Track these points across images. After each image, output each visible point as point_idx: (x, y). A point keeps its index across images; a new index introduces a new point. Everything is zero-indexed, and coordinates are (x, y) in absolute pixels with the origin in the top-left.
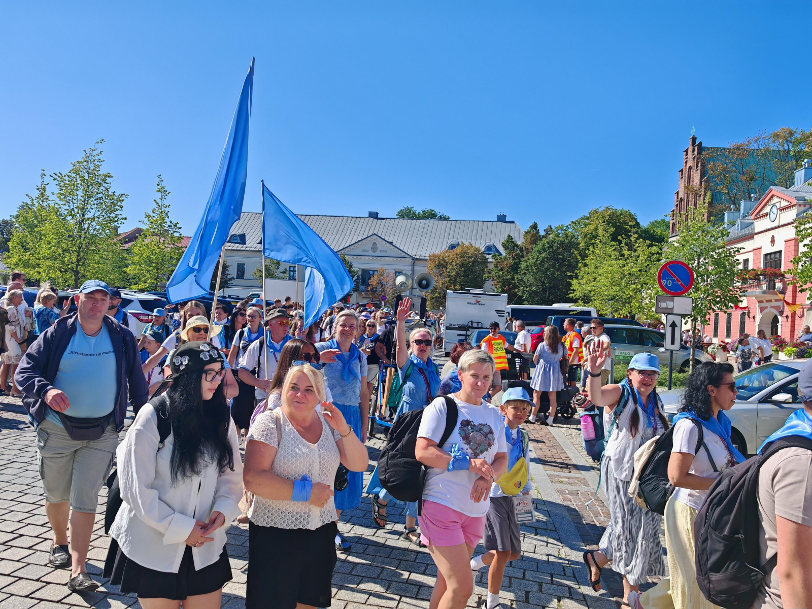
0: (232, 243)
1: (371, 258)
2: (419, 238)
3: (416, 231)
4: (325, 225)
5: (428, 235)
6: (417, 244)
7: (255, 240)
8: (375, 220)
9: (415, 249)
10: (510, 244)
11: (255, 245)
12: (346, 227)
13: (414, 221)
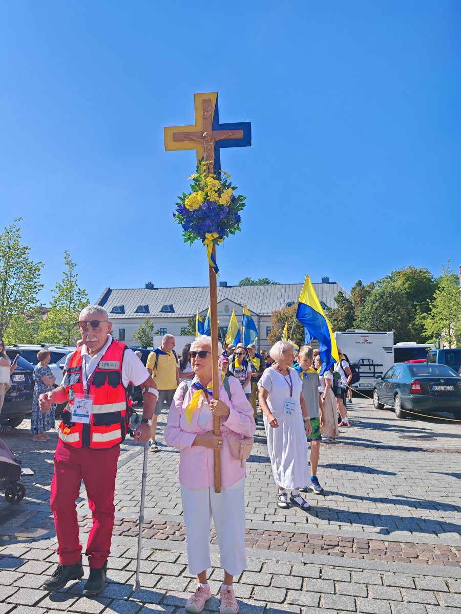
0: (114, 313)
1: (225, 317)
2: (261, 300)
3: (258, 294)
4: (186, 294)
5: (268, 297)
6: (260, 304)
7: (132, 309)
8: (225, 289)
9: (259, 309)
10: (341, 299)
11: (133, 314)
12: (203, 295)
13: (256, 287)
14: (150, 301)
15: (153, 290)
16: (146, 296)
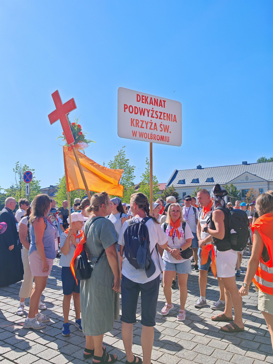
0: (180, 184)
1: (246, 183)
2: (270, 171)
4: (221, 171)
6: (269, 174)
7: (189, 181)
8: (246, 166)
9: (268, 177)
11: (190, 184)
12: (232, 170)
13: (266, 163)
14: (200, 176)
15: (201, 170)
16: (197, 174)
